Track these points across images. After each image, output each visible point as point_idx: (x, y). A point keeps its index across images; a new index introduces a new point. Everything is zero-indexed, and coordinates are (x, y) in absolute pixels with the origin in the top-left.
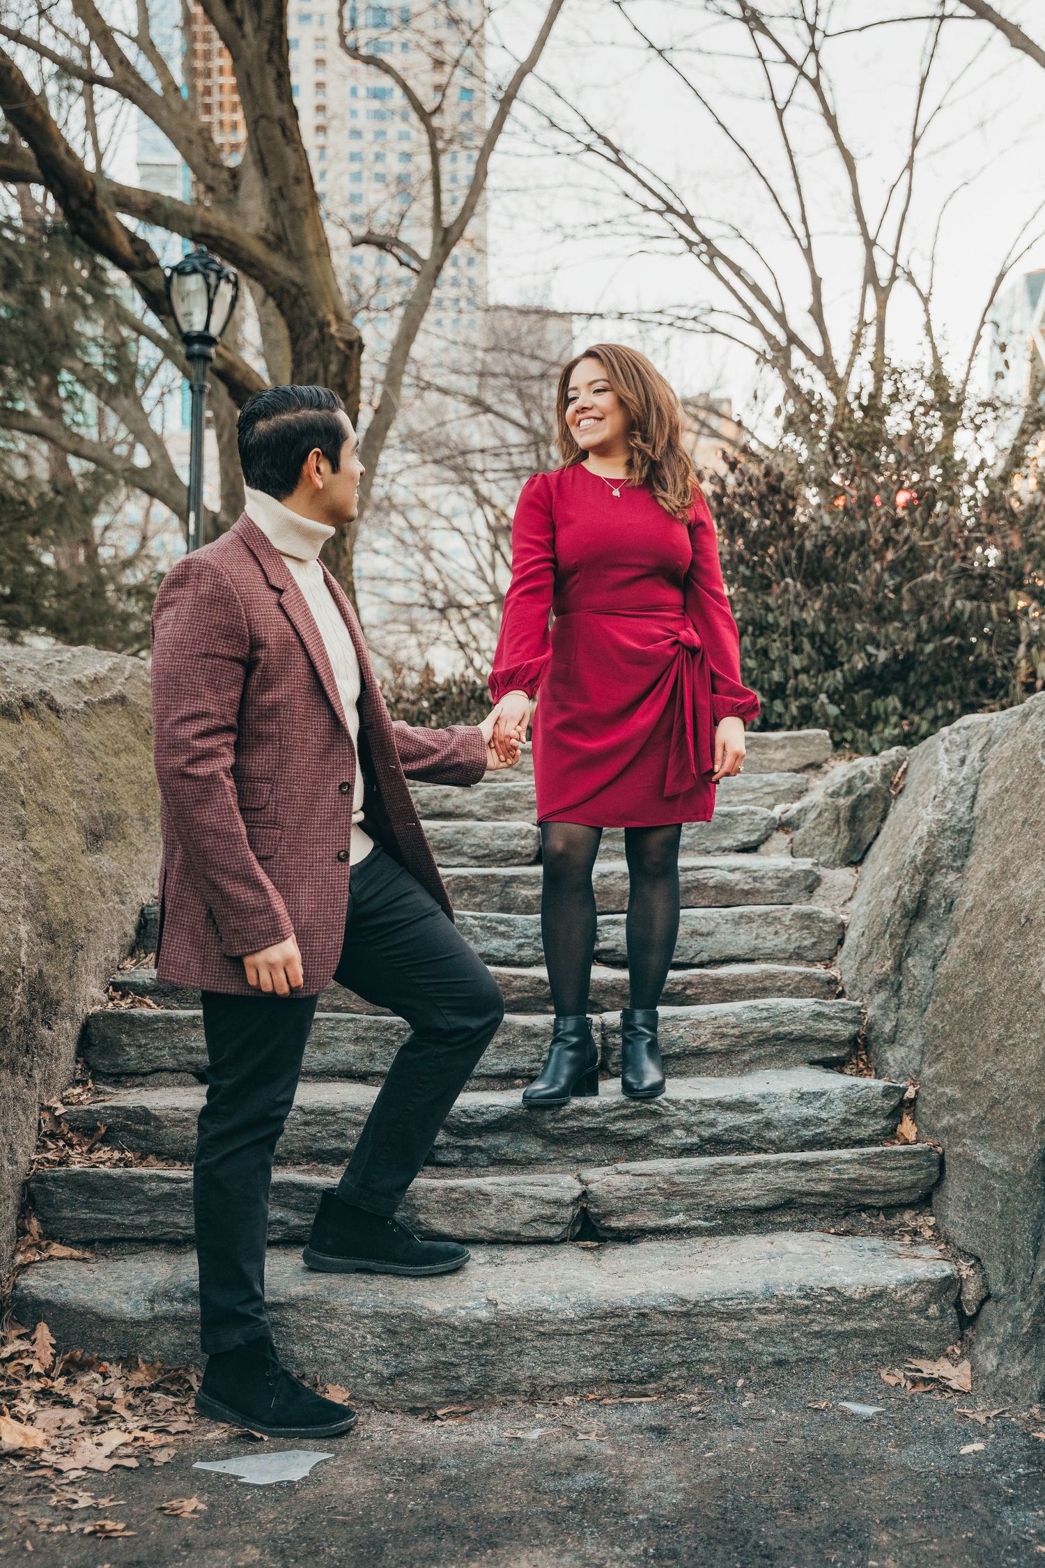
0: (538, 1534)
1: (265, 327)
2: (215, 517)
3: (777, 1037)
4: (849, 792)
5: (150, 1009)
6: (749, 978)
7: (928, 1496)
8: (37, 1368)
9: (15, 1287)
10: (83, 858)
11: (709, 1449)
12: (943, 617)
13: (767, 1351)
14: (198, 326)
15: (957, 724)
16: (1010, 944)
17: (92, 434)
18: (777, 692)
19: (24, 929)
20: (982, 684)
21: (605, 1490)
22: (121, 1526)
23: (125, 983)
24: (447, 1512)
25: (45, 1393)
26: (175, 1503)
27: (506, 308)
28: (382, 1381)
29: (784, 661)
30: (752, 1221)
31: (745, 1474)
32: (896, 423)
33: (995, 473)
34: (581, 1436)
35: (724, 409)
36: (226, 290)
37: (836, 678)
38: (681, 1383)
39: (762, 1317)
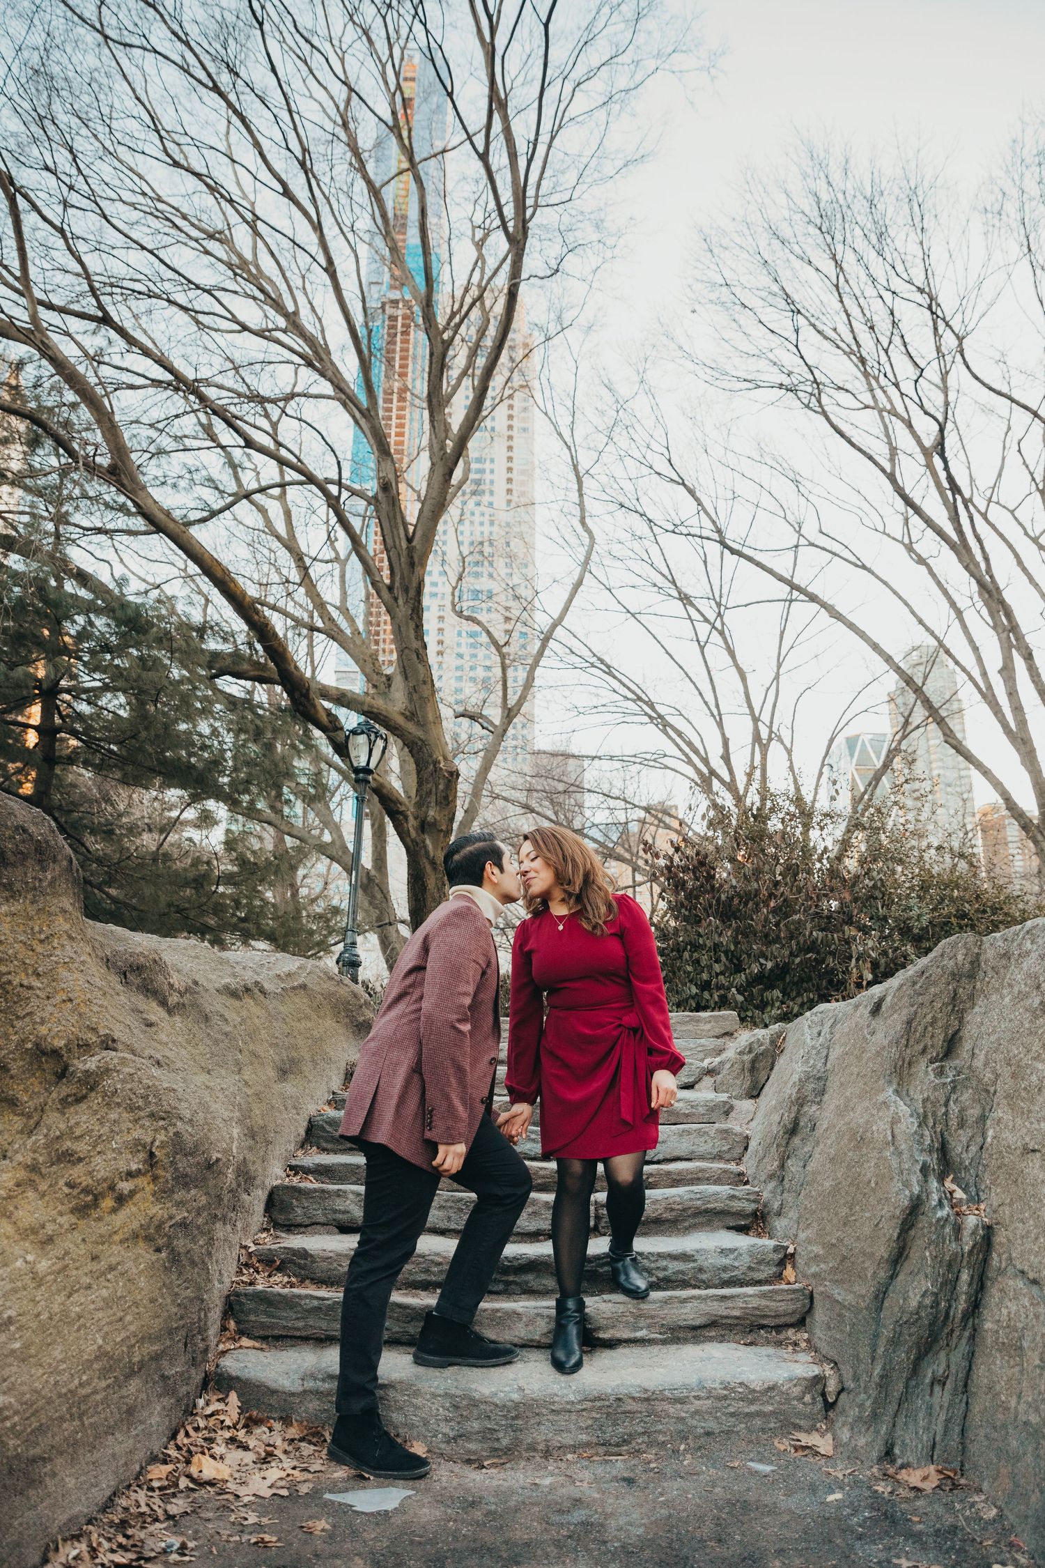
0: (547, 1556)
1: (403, 763)
2: (368, 872)
3: (707, 1211)
4: (750, 1052)
5: (311, 1184)
6: (688, 1172)
7: (806, 1533)
8: (228, 1422)
9: (218, 1366)
10: (275, 1086)
11: (662, 1494)
12: (805, 941)
13: (700, 1426)
14: (363, 764)
15: (815, 1010)
16: (850, 1154)
17: (299, 823)
18: (705, 986)
19: (236, 1132)
20: (830, 982)
21: (592, 1524)
22: (274, 1539)
23: (297, 1166)
24: (487, 1537)
25: (232, 1440)
26: (310, 1523)
27: (544, 753)
28: (448, 1440)
29: (710, 967)
30: (690, 1335)
31: (685, 1514)
32: (774, 824)
33: (832, 855)
34: (578, 1484)
35: (673, 812)
36: (380, 744)
37: (741, 978)
38: (643, 1447)
39: (697, 1402)
